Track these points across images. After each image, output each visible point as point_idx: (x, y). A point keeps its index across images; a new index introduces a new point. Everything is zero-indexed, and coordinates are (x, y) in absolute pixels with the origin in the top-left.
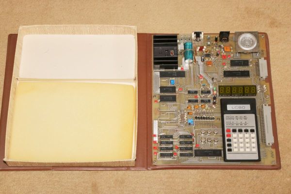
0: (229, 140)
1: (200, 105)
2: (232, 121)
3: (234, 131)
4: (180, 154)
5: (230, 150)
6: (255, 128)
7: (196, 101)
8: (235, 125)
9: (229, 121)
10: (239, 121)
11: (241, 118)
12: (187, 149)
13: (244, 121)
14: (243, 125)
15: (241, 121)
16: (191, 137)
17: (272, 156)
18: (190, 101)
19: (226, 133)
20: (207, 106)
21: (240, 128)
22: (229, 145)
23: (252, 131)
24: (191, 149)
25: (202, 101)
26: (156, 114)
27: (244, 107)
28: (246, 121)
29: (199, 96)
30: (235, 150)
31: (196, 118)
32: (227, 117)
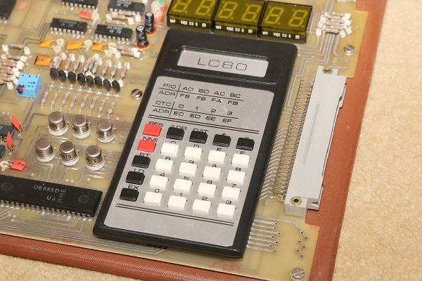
0: (143, 161)
1: (89, 43)
2: (180, 100)
3: (175, 134)
5: (130, 195)
6: (258, 139)
7: (81, 27)
8: (186, 117)
9: (169, 98)
10: (206, 106)
11: (217, 97)
13: (224, 108)
14: (218, 121)
15: (215, 105)
17: (299, 253)
18: (57, 23)
19: (140, 137)
20: (113, 45)
21: (201, 128)
22: (137, 178)
23: (245, 144)
25: (102, 30)
27: (241, 67)
28: (232, 107)
30: (150, 198)
31: (57, 74)
32: (167, 88)
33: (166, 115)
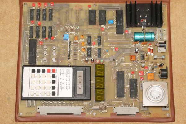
0: (44, 71)
1: (85, 47)
2: (65, 75)
3: (54, 76)
4: (33, 27)
5: (33, 71)
6: (56, 96)
7: (89, 44)
8: (60, 78)
9: (65, 72)
10: (64, 82)
11: (68, 84)
12: (38, 32)
13: (64, 86)
14: (60, 86)
15: (65, 84)
16: (50, 37)
18: (89, 37)
19: (51, 68)
20: (85, 54)
21: (57, 82)
22: (39, 71)
23: (53, 94)
24: (38, 37)
26: (76, 6)
27: (80, 87)
28: (65, 88)
29: (95, 46)
32: (69, 71)
33: (60, 73)
